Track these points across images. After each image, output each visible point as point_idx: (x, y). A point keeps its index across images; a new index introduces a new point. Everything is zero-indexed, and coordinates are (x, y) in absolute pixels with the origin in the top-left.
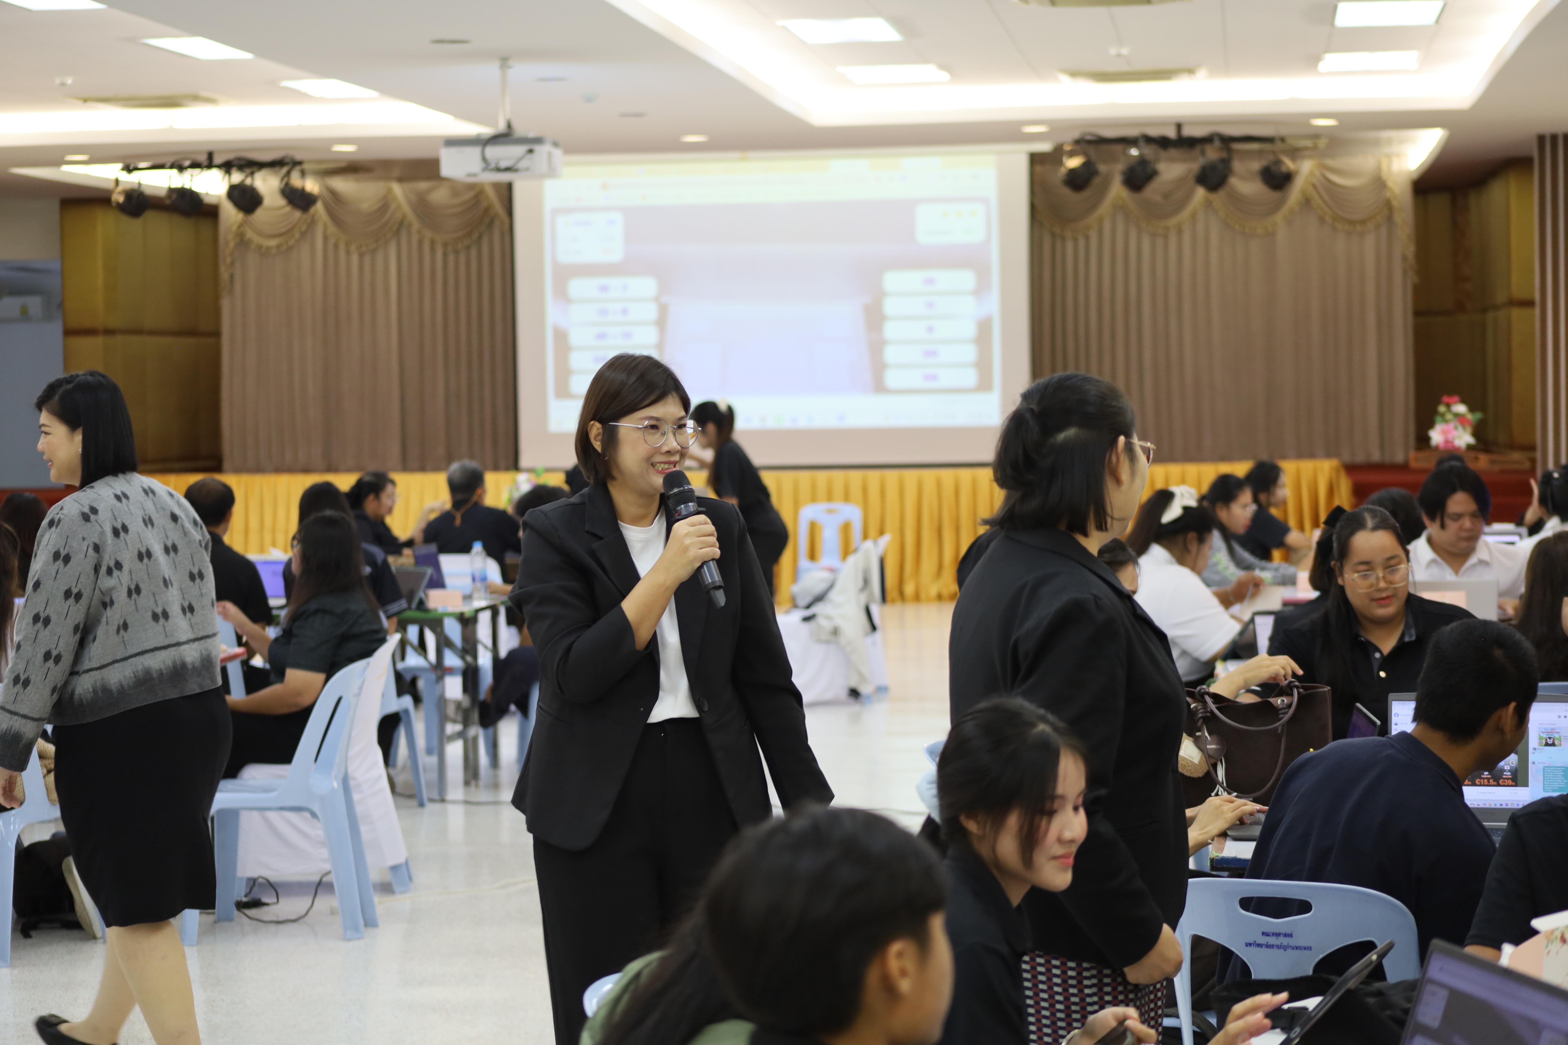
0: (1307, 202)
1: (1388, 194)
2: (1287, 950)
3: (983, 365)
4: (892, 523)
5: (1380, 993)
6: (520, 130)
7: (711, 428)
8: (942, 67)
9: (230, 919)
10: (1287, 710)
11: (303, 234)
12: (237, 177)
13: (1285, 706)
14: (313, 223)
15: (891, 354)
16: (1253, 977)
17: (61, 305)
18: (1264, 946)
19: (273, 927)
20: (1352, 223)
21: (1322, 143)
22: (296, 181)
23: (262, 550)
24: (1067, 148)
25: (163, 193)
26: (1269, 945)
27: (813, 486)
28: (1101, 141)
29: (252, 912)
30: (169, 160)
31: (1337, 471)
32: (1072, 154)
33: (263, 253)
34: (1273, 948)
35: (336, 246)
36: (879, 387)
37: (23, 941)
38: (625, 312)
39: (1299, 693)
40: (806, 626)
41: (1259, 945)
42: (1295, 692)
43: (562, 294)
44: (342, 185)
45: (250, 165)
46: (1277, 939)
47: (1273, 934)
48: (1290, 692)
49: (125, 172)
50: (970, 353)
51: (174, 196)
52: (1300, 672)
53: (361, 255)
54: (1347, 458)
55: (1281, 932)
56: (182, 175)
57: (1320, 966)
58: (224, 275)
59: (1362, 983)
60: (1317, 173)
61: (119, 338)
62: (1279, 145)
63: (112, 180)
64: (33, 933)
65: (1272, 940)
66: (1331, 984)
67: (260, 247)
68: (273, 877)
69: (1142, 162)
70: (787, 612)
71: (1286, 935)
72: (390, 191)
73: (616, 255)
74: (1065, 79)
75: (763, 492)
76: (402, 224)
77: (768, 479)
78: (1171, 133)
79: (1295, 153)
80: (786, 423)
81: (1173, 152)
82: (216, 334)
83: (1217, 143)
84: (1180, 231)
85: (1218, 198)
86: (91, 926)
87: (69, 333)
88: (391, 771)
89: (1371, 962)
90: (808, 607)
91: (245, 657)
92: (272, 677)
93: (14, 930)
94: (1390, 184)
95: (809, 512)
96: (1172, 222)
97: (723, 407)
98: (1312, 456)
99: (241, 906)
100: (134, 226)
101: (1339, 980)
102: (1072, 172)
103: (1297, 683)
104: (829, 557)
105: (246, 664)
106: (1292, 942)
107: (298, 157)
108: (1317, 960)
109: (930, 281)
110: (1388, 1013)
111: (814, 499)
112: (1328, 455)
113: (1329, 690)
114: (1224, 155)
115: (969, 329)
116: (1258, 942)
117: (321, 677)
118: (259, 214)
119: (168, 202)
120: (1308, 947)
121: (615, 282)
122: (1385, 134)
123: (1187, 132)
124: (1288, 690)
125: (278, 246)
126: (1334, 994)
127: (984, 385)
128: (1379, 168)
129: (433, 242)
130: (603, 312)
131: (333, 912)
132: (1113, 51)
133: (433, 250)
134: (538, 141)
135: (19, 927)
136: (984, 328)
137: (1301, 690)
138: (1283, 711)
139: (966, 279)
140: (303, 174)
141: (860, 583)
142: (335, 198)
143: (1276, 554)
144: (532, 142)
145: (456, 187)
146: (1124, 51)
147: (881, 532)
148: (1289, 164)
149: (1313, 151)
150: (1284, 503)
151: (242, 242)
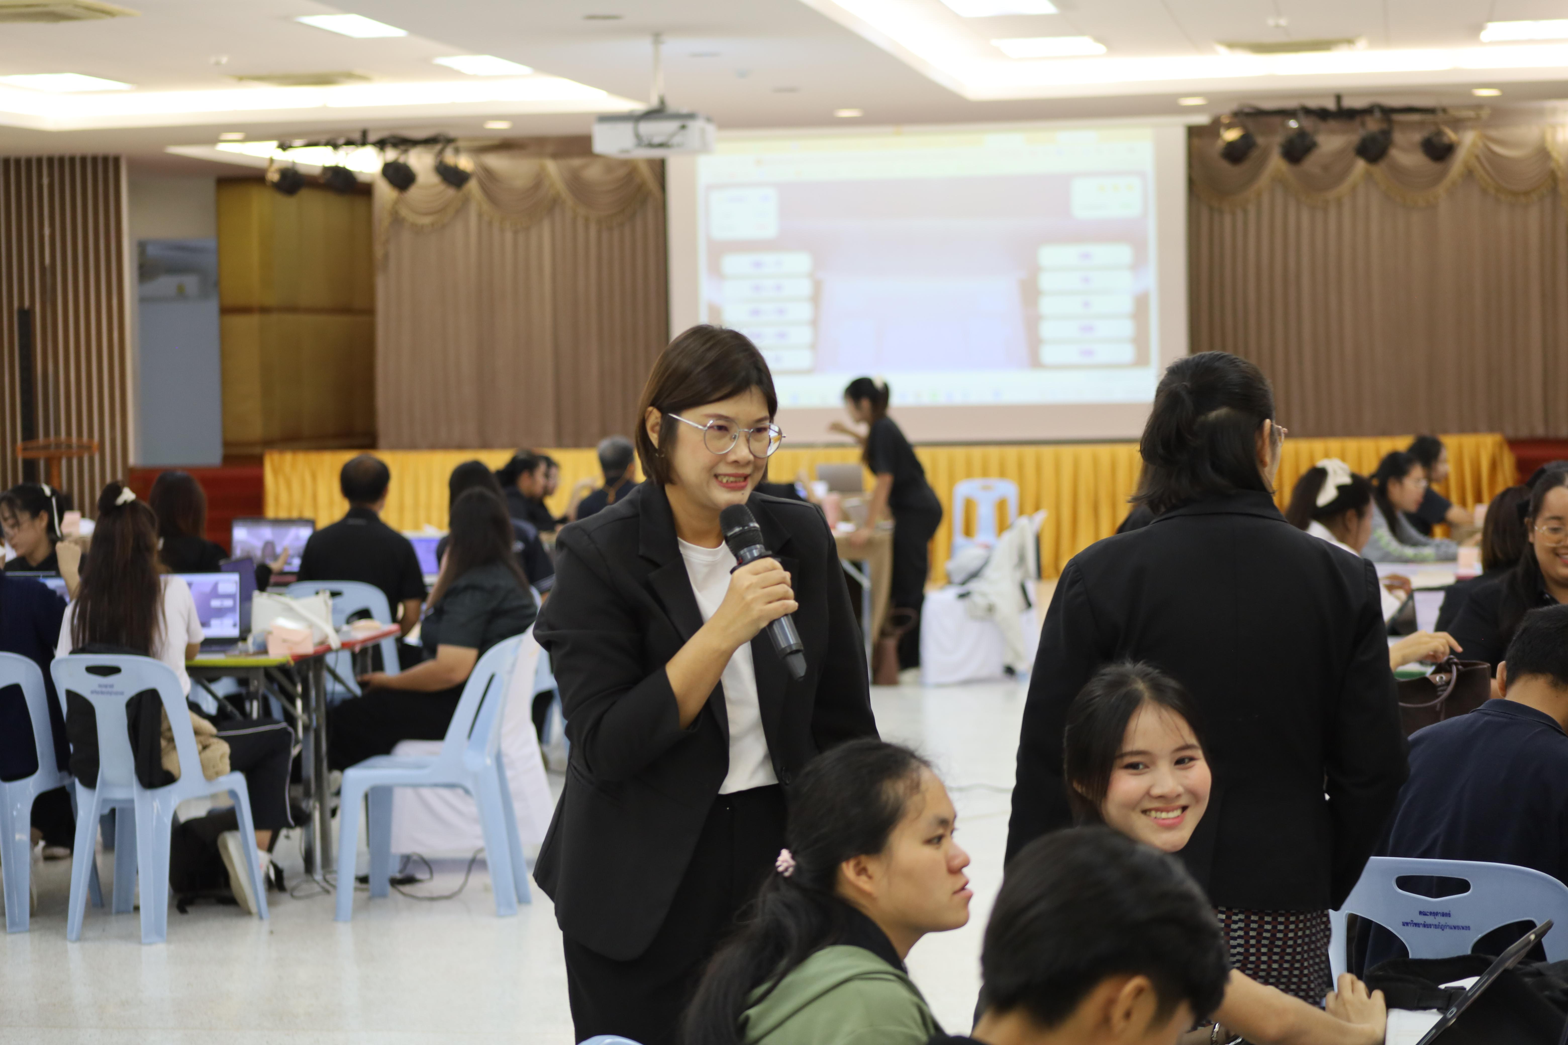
0: (1469, 174)
1: (1553, 165)
2: (1445, 930)
3: (1140, 341)
4: (1048, 498)
5: (1539, 974)
6: (673, 106)
7: (866, 404)
8: (1099, 39)
9: (383, 895)
10: (1445, 687)
11: (458, 212)
12: (391, 155)
13: (1443, 683)
14: (466, 201)
15: (1047, 329)
16: (1410, 957)
17: (217, 284)
18: (1421, 926)
19: (426, 904)
20: (1515, 194)
21: (1485, 114)
22: (450, 158)
23: (417, 527)
24: (1226, 120)
25: (317, 172)
26: (1427, 925)
27: (969, 464)
28: (1258, 114)
29: (407, 889)
30: (324, 138)
31: (1501, 447)
32: (1229, 126)
33: (418, 230)
34: (1431, 928)
35: (490, 224)
36: (1035, 362)
37: (178, 916)
38: (779, 288)
39: (1458, 670)
40: (961, 605)
41: (1417, 925)
42: (1454, 669)
43: (716, 270)
44: (496, 162)
45: (403, 143)
46: (1435, 918)
47: (1431, 913)
48: (1448, 668)
49: (280, 150)
50: (1127, 328)
51: (329, 174)
52: (1459, 649)
53: (516, 233)
54: (1510, 432)
55: (1439, 912)
56: (336, 152)
57: (1479, 946)
58: (379, 251)
59: (1520, 963)
60: (1480, 144)
61: (274, 317)
62: (1441, 116)
63: (267, 159)
64: (189, 909)
65: (1429, 920)
66: (1488, 963)
67: (414, 225)
68: (427, 852)
69: (1301, 134)
70: (942, 588)
71: (1444, 915)
72: (543, 169)
73: (770, 231)
74: (1222, 50)
75: (917, 469)
76: (555, 202)
77: (923, 456)
78: (1331, 105)
79: (1457, 124)
80: (941, 399)
81: (1332, 124)
82: (370, 311)
83: (1378, 114)
84: (1339, 203)
85: (1379, 170)
86: (246, 901)
87: (226, 311)
88: (546, 749)
89: (1530, 942)
90: (963, 583)
91: (398, 634)
92: (425, 654)
93: (170, 906)
94: (1555, 154)
95: (964, 489)
96: (1331, 195)
97: (878, 382)
98: (1475, 430)
99: (395, 882)
100: (289, 204)
101: (1496, 960)
102: (1231, 145)
103: (1456, 660)
104: (985, 534)
105: (400, 642)
106: (1450, 921)
107: (452, 133)
108: (1475, 940)
109: (1086, 256)
110: (1547, 993)
111: (969, 474)
112: (1491, 430)
113: (1488, 667)
114: (1384, 126)
115: (1126, 304)
116: (1415, 921)
117: (472, 653)
118: (413, 192)
119: (322, 181)
120: (1466, 927)
121: (768, 258)
122: (1550, 104)
123: (1348, 103)
124: (1447, 667)
125: (433, 224)
126: (1491, 974)
127: (1142, 360)
128: (1543, 140)
129: (587, 220)
130: (757, 288)
131: (486, 889)
132: (1271, 22)
133: (587, 227)
134: (691, 116)
135: (176, 902)
136: (1141, 303)
137: (1460, 667)
138: (1442, 688)
139: (1123, 253)
140: (457, 151)
141: (1015, 559)
142: (489, 177)
143: (1438, 530)
144: (685, 118)
145: (610, 164)
146: (1283, 22)
147: (1037, 508)
148: (1451, 135)
149: (1475, 122)
150: (1446, 478)
151: (397, 220)
